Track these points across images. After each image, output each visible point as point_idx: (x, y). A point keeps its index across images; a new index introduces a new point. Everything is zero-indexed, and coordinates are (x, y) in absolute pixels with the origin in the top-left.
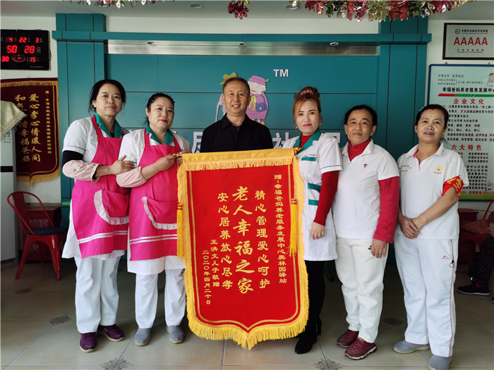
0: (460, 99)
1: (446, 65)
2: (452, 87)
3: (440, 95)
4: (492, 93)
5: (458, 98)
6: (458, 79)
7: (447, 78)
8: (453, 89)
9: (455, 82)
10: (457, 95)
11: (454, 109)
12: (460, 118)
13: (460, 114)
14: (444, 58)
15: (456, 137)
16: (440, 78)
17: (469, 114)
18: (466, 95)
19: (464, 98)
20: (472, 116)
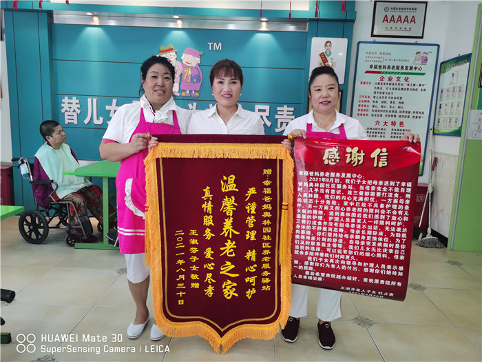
0: (386, 76)
1: (375, 42)
2: (378, 64)
3: (367, 72)
4: (417, 71)
5: (384, 75)
6: (385, 56)
7: (374, 55)
8: (380, 67)
9: (382, 60)
10: (383, 73)
11: (380, 86)
12: (385, 95)
13: (385, 91)
14: (373, 36)
15: (380, 113)
16: (368, 55)
17: (394, 91)
18: (392, 73)
19: (390, 75)
20: (397, 94)
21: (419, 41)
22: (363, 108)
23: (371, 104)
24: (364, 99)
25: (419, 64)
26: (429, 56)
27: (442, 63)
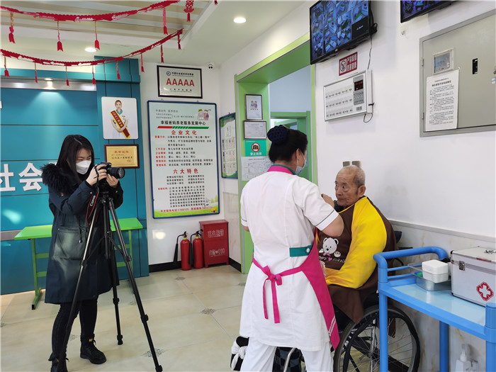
0: (177, 131)
1: (162, 102)
2: (169, 120)
3: (159, 127)
4: (202, 126)
5: (174, 129)
6: (174, 114)
7: (164, 113)
8: (170, 122)
9: (171, 116)
10: (174, 127)
11: (173, 139)
12: (178, 147)
13: (178, 143)
14: (159, 96)
15: (176, 163)
16: (158, 112)
17: (186, 143)
18: (182, 128)
19: (180, 129)
20: (188, 145)
21: (200, 100)
22: (161, 159)
23: (167, 155)
24: (160, 151)
25: (202, 119)
26: (209, 113)
27: (220, 119)
